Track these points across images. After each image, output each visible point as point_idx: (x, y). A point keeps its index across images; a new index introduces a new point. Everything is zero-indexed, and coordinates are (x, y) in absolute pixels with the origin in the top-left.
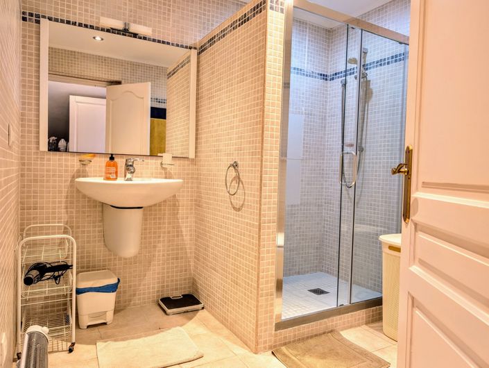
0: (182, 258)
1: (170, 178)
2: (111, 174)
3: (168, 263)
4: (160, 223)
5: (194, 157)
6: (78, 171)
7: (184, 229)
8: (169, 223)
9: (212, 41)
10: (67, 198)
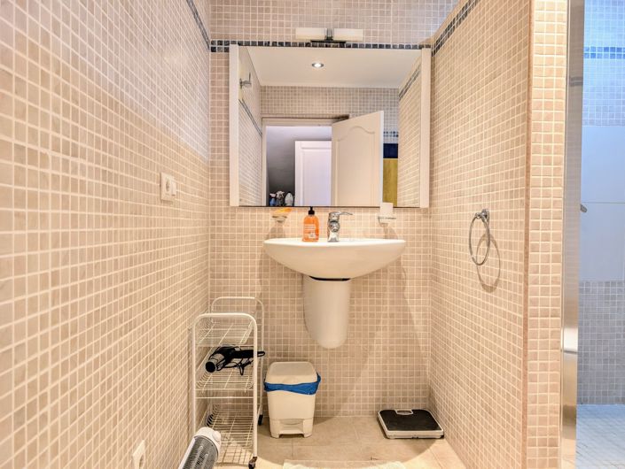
0: (412, 355)
1: (392, 237)
2: (309, 233)
3: (392, 361)
4: (379, 302)
5: (427, 206)
6: (273, 230)
7: (414, 313)
8: (392, 302)
9: (450, 29)
10: (261, 264)
